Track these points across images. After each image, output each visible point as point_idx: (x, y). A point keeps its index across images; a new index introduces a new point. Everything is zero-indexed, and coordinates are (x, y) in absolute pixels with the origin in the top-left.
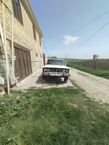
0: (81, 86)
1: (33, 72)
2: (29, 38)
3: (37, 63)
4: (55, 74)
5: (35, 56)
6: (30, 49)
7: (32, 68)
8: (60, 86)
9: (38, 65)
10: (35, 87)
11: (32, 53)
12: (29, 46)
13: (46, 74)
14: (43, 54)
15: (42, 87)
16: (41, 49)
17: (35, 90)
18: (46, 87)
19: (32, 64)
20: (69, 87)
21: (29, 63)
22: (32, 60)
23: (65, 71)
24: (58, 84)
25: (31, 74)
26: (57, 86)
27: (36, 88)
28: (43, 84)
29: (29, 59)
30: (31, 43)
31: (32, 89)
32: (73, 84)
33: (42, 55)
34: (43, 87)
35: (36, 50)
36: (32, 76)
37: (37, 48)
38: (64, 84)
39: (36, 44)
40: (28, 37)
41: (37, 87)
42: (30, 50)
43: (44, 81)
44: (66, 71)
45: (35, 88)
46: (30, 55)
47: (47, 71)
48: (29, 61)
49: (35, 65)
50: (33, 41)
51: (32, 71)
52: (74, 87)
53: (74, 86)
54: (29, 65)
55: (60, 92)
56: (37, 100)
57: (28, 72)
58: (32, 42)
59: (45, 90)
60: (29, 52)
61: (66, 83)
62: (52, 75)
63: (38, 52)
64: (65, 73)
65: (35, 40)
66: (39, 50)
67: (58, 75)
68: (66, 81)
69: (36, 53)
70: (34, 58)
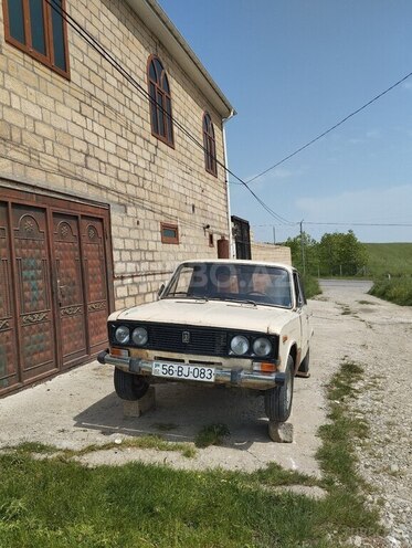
4: (176, 366)
8: (210, 458)
10: (42, 449)
11: (129, 222)
13: (124, 361)
15: (82, 453)
16: (216, 194)
19: (120, 292)
21: (95, 286)
22: (119, 268)
23: (251, 351)
26: (188, 454)
30: (124, 166)
34: (91, 449)
35: (161, 199)
41: (52, 449)
43: (133, 408)
47: (131, 344)
53: (316, 473)
58: (131, 158)
61: (279, 441)
62: (158, 371)
63: (186, 216)
64: (249, 361)
65: (161, 145)
66: (199, 197)
67: (199, 379)
68: (277, 426)
69: (163, 219)
70: (139, 250)
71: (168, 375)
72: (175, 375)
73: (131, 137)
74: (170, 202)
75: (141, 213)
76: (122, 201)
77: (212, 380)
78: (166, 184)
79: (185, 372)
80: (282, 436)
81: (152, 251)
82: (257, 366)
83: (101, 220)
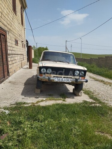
0: (106, 102)
1: (10, 74)
2: (6, 8)
3: (16, 58)
4: (61, 79)
5: (14, 43)
6: (6, 29)
7: (10, 67)
8: (69, 101)
9: (18, 61)
10: (24, 103)
11: (10, 38)
12: (5, 23)
13: (45, 77)
14: (27, 41)
15: (37, 103)
16: (23, 32)
17: (26, 108)
18: (44, 102)
19: (9, 59)
20: (85, 102)
21: (4, 57)
22: (9, 52)
23: (79, 74)
24: (65, 98)
25: (7, 78)
26: (64, 101)
27: (27, 105)
28: (38, 98)
29: (4, 49)
30: (8, 19)
31: (18, 107)
32: (91, 98)
33: (25, 43)
35: (14, 31)
36: (10, 82)
37: (17, 28)
38: (75, 97)
39: (15, 20)
40: (3, 5)
42: (5, 31)
44: (81, 74)
45: (25, 105)
46: (6, 41)
47: (46, 73)
48: (4, 52)
49: (14, 62)
50: (11, 14)
51: (8, 72)
52: (94, 103)
53: (94, 101)
54: (4, 60)
55: (74, 112)
56: (37, 128)
57: (3, 74)
58: (9, 17)
59: (44, 108)
60: (5, 36)
61: (79, 96)
62: (56, 80)
63: (19, 37)
64: (78, 77)
65: (14, 14)
66: (21, 32)
67: (67, 82)
68: (79, 93)
69: (15, 38)
70: (12, 47)
71: (59, 81)
72: (61, 81)
73: (9, 10)
74: (16, 33)
75: (12, 35)
76: (8, 30)
77: (71, 82)
78: (15, 27)
79: (64, 80)
80: (80, 95)
81: (14, 47)
82: (80, 78)
83: (4, 36)
